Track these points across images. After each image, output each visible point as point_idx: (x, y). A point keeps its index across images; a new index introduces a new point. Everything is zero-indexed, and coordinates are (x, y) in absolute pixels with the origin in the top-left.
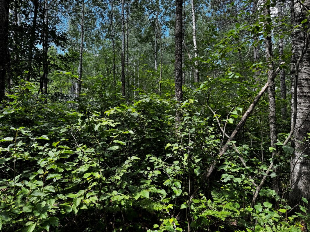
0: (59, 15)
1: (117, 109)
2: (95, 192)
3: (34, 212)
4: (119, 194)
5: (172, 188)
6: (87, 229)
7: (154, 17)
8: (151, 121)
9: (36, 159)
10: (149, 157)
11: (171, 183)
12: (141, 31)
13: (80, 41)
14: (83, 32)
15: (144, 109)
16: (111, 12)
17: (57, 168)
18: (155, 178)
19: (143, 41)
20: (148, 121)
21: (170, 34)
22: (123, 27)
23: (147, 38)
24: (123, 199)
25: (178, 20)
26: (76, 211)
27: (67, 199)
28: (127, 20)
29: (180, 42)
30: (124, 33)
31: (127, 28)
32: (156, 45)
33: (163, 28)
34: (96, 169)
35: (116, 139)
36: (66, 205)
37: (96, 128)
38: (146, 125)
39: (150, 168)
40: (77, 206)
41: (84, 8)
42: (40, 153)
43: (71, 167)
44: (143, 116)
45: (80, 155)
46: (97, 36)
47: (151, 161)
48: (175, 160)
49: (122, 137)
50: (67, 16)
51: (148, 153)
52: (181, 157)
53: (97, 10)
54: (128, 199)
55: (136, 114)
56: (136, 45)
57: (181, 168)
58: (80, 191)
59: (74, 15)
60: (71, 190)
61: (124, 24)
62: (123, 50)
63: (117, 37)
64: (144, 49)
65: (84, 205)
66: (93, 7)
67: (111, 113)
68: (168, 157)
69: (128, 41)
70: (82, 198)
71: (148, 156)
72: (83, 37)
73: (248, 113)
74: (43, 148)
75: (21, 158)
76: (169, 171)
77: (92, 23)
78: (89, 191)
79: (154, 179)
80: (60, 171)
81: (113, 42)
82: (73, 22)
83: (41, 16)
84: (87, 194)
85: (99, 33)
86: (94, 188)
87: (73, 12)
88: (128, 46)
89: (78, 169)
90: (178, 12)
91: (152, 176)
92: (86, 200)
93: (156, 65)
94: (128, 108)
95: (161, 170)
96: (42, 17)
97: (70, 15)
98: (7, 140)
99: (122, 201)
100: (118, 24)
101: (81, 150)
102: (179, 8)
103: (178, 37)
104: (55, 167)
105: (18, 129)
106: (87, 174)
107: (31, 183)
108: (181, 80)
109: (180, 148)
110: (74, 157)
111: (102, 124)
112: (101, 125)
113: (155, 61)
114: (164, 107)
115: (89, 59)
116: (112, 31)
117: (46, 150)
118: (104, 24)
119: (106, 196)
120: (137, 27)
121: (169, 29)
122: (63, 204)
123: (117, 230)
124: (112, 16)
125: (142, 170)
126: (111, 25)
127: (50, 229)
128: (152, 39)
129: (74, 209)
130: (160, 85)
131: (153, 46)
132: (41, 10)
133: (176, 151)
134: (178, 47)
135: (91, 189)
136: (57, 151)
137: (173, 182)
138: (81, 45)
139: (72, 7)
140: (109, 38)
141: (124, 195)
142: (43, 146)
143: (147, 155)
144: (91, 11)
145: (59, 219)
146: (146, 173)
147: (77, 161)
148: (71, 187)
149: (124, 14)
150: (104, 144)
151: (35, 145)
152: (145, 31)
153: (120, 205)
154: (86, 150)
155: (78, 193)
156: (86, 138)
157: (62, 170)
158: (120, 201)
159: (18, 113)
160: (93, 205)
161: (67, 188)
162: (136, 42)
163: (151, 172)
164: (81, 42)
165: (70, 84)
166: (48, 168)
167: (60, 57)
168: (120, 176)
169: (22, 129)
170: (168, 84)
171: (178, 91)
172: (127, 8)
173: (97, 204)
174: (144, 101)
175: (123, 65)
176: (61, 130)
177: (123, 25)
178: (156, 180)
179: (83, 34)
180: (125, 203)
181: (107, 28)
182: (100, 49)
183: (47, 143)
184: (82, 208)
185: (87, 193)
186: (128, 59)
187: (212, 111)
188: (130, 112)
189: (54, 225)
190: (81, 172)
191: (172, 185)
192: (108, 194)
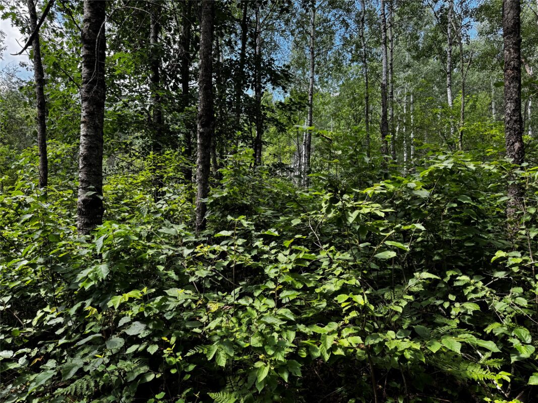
0: (277, 37)
1: (387, 185)
2: (355, 329)
3: (266, 347)
4: (398, 337)
5: (511, 340)
6: (339, 389)
7: (444, 5)
8: (455, 205)
9: (260, 264)
10: (452, 276)
11: (508, 330)
12: (417, 38)
13: (309, 73)
14: (313, 58)
15: (436, 181)
16: (361, 14)
17: (292, 282)
18: (467, 317)
19: (422, 55)
20: (449, 205)
21: (481, 33)
22: (383, 37)
23: (430, 48)
24: (410, 349)
26: (327, 357)
27: (312, 333)
28: (390, 23)
29: (515, 44)
30: (386, 46)
31: (390, 38)
32: (449, 59)
33: (463, 23)
34: (355, 290)
35: (390, 239)
36: (310, 344)
37: (352, 217)
38: (445, 214)
39: (455, 297)
40: (328, 348)
41: (314, 18)
42: (265, 256)
43: (313, 282)
44: (438, 197)
45: (325, 263)
46: (336, 61)
47: (457, 284)
48: (515, 285)
49: (405, 236)
50: (288, 36)
51: (451, 268)
52: (529, 279)
53: (337, 16)
54: (419, 349)
55: (425, 194)
56: (408, 66)
57: (528, 303)
58: (331, 323)
59: (300, 33)
60: (311, 319)
61: (385, 31)
62: (384, 79)
63: (372, 56)
64: (425, 69)
65: (339, 349)
66: (329, 12)
67: (377, 192)
68: (495, 278)
69: (392, 60)
70: (336, 336)
71: (449, 273)
72: (313, 67)
74: (269, 248)
75: (240, 263)
76: (499, 306)
77: (328, 40)
78: (345, 325)
79: (464, 318)
80: (297, 287)
81: (366, 66)
82: (297, 44)
83: (251, 44)
84: (344, 330)
85: (340, 54)
86: (353, 321)
87: (298, 28)
88: (392, 70)
89: (324, 286)
91: (460, 313)
92: (342, 340)
93: (449, 96)
94: (407, 181)
95: (482, 303)
96: (253, 44)
97: (292, 34)
98: (224, 235)
99: (406, 351)
100: (373, 33)
101: (328, 255)
103: (510, 33)
104: (289, 279)
105: (237, 220)
106: (341, 295)
107: (259, 302)
108: (520, 121)
109: (526, 261)
110: (316, 264)
111: (362, 211)
112: (359, 213)
113: (449, 90)
114: (475, 179)
116: (364, 47)
117: (273, 251)
118: (349, 38)
119: (375, 339)
120: (409, 31)
121: (479, 23)
122: (306, 342)
123: (393, 401)
124: (362, 20)
125: (437, 299)
126: (361, 37)
127: (289, 379)
128: (440, 49)
129: (321, 352)
130: (461, 136)
131: (444, 61)
132: (251, 35)
133: (517, 267)
134: (510, 53)
135: (349, 323)
136: (290, 254)
137: (511, 329)
138: (311, 81)
139: (295, 21)
140: (357, 61)
141: (411, 340)
142: (269, 245)
143: (447, 272)
144: (325, 21)
145: (301, 365)
146: (446, 305)
147: (321, 272)
148: (311, 314)
149: (386, 12)
150: (367, 246)
151: (259, 243)
152: (427, 37)
153: (403, 358)
154: (334, 255)
155: (326, 327)
156: (330, 235)
157: (300, 286)
158: (403, 351)
159: (232, 196)
160: (352, 350)
161: (305, 316)
162: (408, 59)
163: (457, 305)
164: (310, 75)
165: (293, 147)
166: (280, 281)
167: (280, 106)
168: (402, 307)
169: (243, 219)
170: (478, 132)
171: (513, 143)
173: (359, 350)
174: (441, 168)
175: (385, 106)
176: (292, 221)
177: (384, 33)
178: (469, 320)
179: (313, 62)
180: (411, 355)
181: (354, 43)
182: (341, 83)
183: (274, 242)
184: (336, 353)
185: (343, 328)
186: (392, 93)
188: (412, 189)
189: (295, 373)
190: (329, 291)
191: (509, 334)
192: (380, 335)
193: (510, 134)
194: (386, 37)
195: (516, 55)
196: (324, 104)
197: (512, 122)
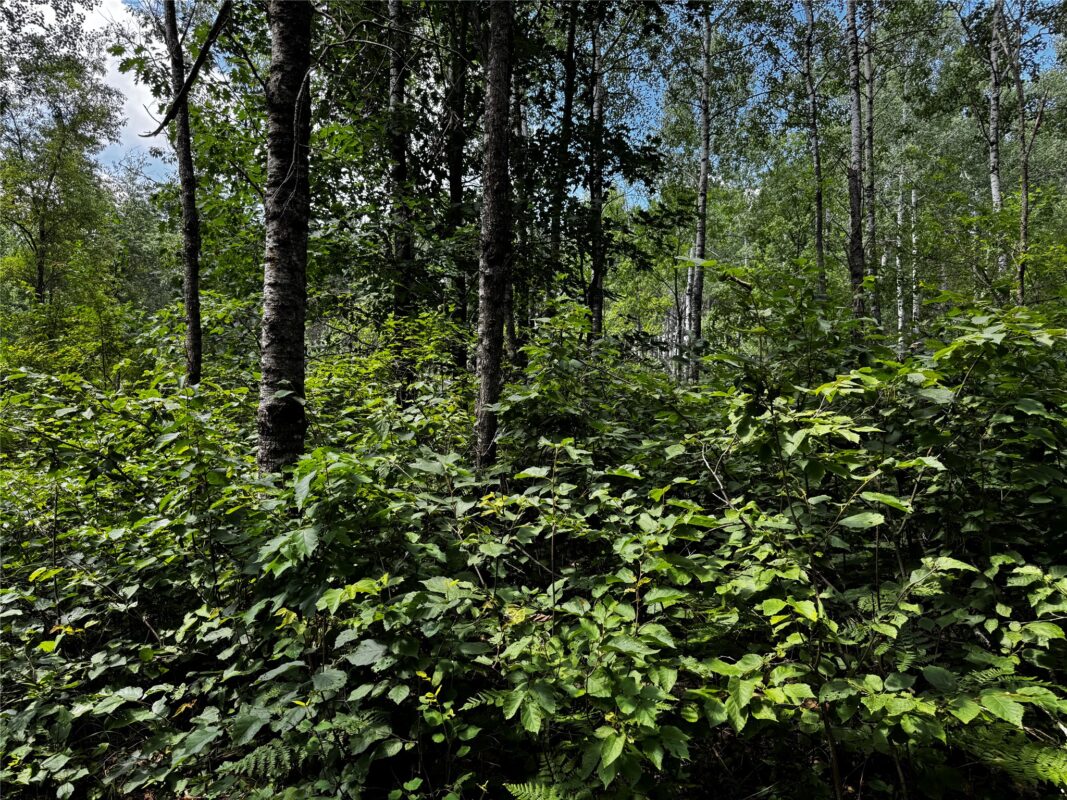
0: (633, 82)
1: (864, 378)
2: (798, 670)
3: (618, 699)
4: (890, 688)
6: (765, 790)
7: (983, 3)
8: (1010, 419)
9: (604, 534)
10: (1003, 567)
12: (927, 73)
13: (699, 153)
14: (708, 121)
15: (967, 369)
16: (805, 29)
17: (669, 571)
18: (1036, 653)
20: (995, 419)
21: (1063, 58)
22: (852, 75)
23: (953, 94)
24: (913, 713)
26: (741, 723)
27: (711, 675)
28: (866, 44)
30: (858, 93)
31: (867, 76)
32: (993, 114)
33: (1026, 38)
34: (798, 591)
35: (871, 487)
36: (707, 696)
37: (792, 444)
38: (987, 436)
39: (1010, 610)
40: (743, 705)
41: (709, 41)
42: (614, 519)
43: (712, 572)
44: (973, 401)
45: (736, 536)
46: (755, 126)
47: (1013, 582)
49: (902, 482)
50: (656, 80)
51: (1000, 550)
53: (755, 37)
54: (933, 713)
55: (944, 396)
56: (906, 131)
58: (749, 656)
59: (680, 72)
60: (708, 647)
61: (857, 63)
62: (854, 159)
63: (829, 114)
64: (943, 137)
65: (765, 708)
66: (740, 28)
67: (843, 392)
69: (871, 120)
70: (758, 682)
71: (998, 561)
72: (708, 140)
74: (620, 503)
75: (564, 530)
77: (739, 85)
78: (777, 661)
79: (1030, 655)
80: (678, 581)
81: (816, 135)
82: (674, 95)
83: (582, 98)
84: (775, 671)
85: (762, 113)
86: (794, 654)
87: (676, 62)
88: (871, 141)
89: (734, 583)
91: (1020, 643)
92: (771, 691)
93: (995, 191)
94: (906, 370)
96: (586, 99)
97: (664, 76)
98: (533, 475)
99: (906, 717)
100: (831, 66)
101: (741, 518)
104: (662, 566)
105: (557, 445)
106: (770, 601)
107: (603, 609)
110: (718, 538)
111: (812, 431)
112: (808, 436)
113: (993, 178)
114: (1053, 363)
115: (730, 211)
116: (811, 97)
117: (629, 510)
118: (780, 80)
119: (840, 690)
120: (909, 60)
121: (1061, 36)
122: (697, 691)
124: (808, 42)
125: (972, 612)
126: (804, 75)
127: (664, 763)
128: (975, 94)
129: (729, 712)
130: (1022, 273)
131: (983, 118)
132: (584, 79)
135: (787, 656)
136: (665, 515)
138: (702, 168)
139: (669, 49)
140: (797, 125)
141: (915, 696)
142: (620, 497)
143: (993, 558)
144: (732, 46)
145: (688, 738)
146: (992, 625)
147: (728, 554)
148: (707, 638)
149: (857, 24)
150: (824, 502)
151: (600, 492)
152: (946, 69)
153: (898, 732)
154: (755, 519)
155: (739, 663)
156: (746, 479)
157: (686, 580)
158: (899, 718)
159: (546, 399)
160: (792, 712)
161: (694, 640)
162: (906, 117)
163: (1015, 626)
164: (703, 156)
165: (667, 300)
166: (646, 568)
167: (640, 219)
168: (896, 627)
169: (570, 444)
170: (1058, 264)
173: (805, 712)
174: (980, 343)
175: (856, 215)
176: (667, 450)
177: (854, 67)
178: (1040, 659)
179: (707, 130)
180: (917, 725)
181: (790, 90)
182: (764, 169)
183: (630, 491)
184: (758, 716)
185: (774, 667)
186: (871, 187)
188: (916, 387)
189: (677, 753)
190: (744, 592)
192: (849, 682)
194: (859, 74)
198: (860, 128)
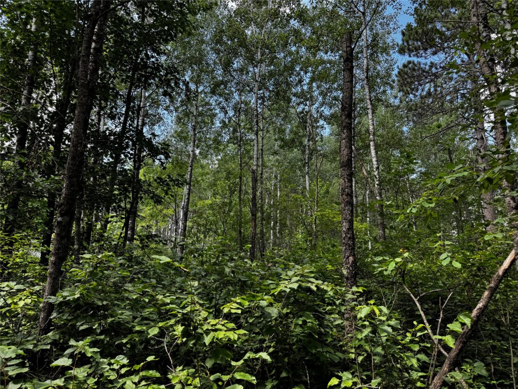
0: (160, 111)
1: (242, 302)
7: (304, 109)
8: (300, 322)
14: (195, 134)
16: (238, 104)
19: (287, 145)
23: (293, 140)
25: (344, 139)
28: (262, 116)
29: (348, 175)
31: (261, 128)
32: (307, 152)
33: (319, 125)
50: (172, 111)
53: (218, 102)
56: (276, 152)
62: (255, 164)
64: (290, 156)
66: (211, 97)
67: (232, 311)
69: (262, 146)
72: (194, 142)
73: (480, 309)
77: (209, 121)
82: (179, 120)
87: (182, 106)
90: (344, 127)
93: (307, 182)
97: (176, 110)
102: (346, 120)
103: (345, 166)
108: (353, 238)
112: (214, 338)
113: (307, 177)
116: (239, 133)
124: (239, 111)
126: (237, 123)
128: (301, 143)
130: (316, 219)
131: (303, 152)
134: (345, 182)
136: (140, 381)
138: (191, 155)
139: (179, 99)
140: (233, 143)
144: (207, 104)
152: (291, 131)
162: (276, 148)
164: (191, 149)
165: (171, 211)
167: (158, 181)
170: (328, 218)
172: (263, 98)
175: (254, 188)
176: (150, 331)
179: (194, 138)
181: (231, 127)
182: (219, 157)
186: (262, 174)
187: (412, 295)
188: (263, 308)
193: (346, 249)
194: (258, 127)
195: (349, 184)
196: (202, 175)
197: (347, 239)
198: (258, 151)
